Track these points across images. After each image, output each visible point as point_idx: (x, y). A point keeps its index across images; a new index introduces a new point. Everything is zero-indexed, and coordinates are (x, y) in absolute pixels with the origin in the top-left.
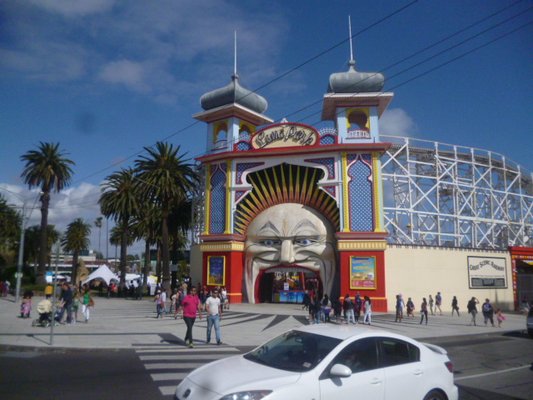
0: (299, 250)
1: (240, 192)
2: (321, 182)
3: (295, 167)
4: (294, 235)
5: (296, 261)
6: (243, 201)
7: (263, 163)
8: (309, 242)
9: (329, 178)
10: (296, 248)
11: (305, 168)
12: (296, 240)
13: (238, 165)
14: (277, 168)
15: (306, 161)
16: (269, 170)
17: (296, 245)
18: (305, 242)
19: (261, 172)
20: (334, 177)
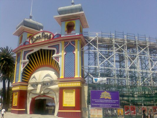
1: (24, 63)
2: (53, 56)
3: (44, 50)
4: (43, 81)
7: (33, 50)
9: (57, 54)
10: (44, 87)
11: (48, 50)
12: (44, 84)
13: (24, 52)
14: (38, 52)
15: (49, 47)
16: (35, 53)
17: (44, 86)
18: (47, 84)
19: (32, 54)
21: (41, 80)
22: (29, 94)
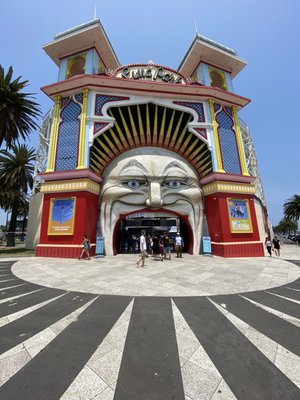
0: (168, 192)
1: (98, 125)
2: (189, 124)
3: (161, 109)
4: (165, 175)
5: (164, 205)
6: (101, 137)
7: (128, 99)
8: (178, 184)
9: (199, 121)
11: (172, 110)
12: (165, 182)
13: (97, 95)
14: (143, 107)
15: (174, 102)
16: (133, 108)
17: (164, 188)
18: (175, 184)
19: (124, 109)
20: (204, 121)
21: (159, 173)
22: (112, 205)
